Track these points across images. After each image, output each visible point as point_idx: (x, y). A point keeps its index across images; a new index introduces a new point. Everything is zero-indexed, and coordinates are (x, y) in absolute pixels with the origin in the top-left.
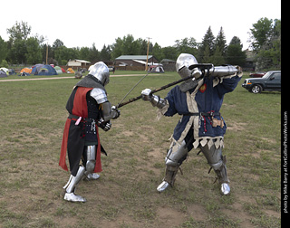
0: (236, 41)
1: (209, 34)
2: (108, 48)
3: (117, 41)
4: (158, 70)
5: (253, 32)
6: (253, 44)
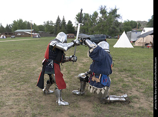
0: (70, 22)
2: (10, 26)
3: (14, 22)
4: (37, 36)
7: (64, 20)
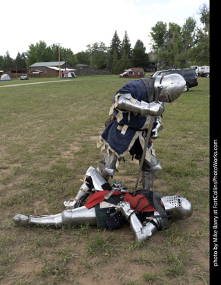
0: (139, 44)
1: (116, 39)
3: (31, 48)
4: (70, 75)
5: (153, 35)
6: (154, 46)
7: (126, 40)
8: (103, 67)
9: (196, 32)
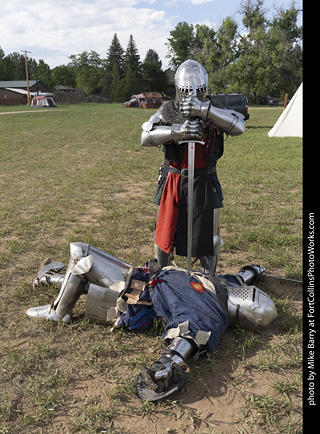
0: (152, 56)
1: (116, 47)
4: (45, 103)
5: (172, 43)
6: (174, 60)
7: (132, 49)
8: (98, 91)
9: (238, 40)
